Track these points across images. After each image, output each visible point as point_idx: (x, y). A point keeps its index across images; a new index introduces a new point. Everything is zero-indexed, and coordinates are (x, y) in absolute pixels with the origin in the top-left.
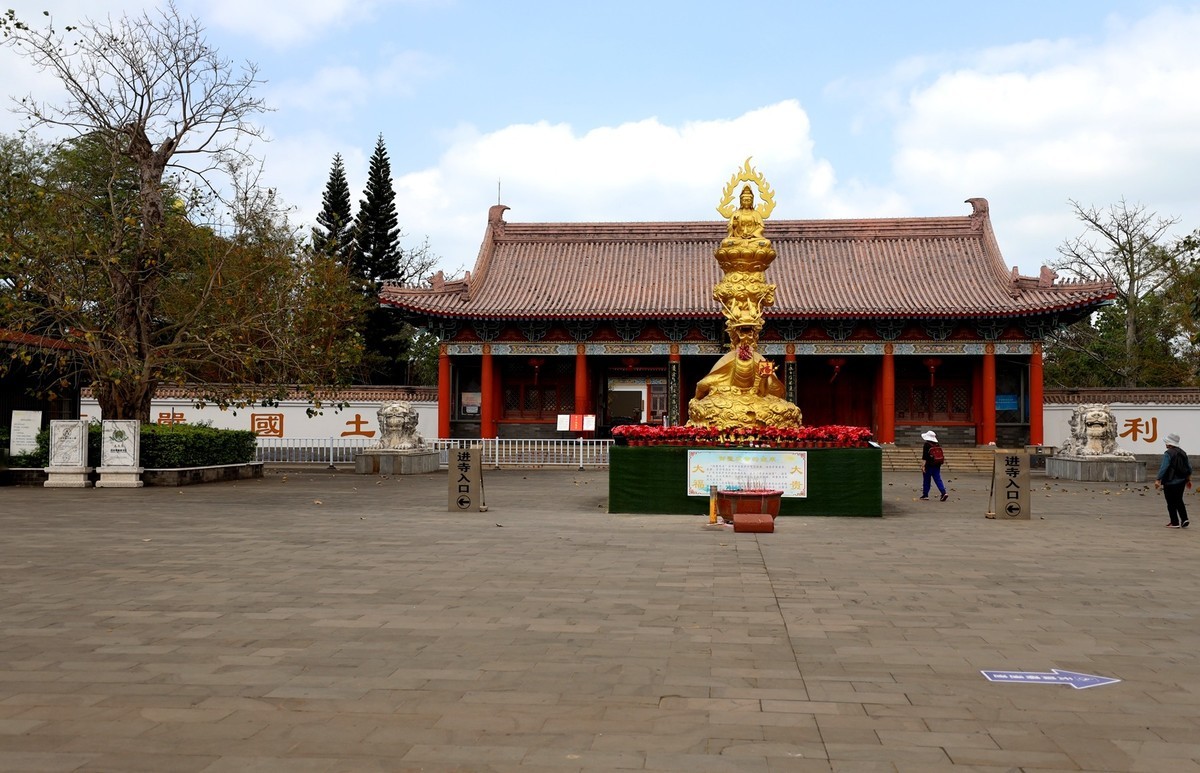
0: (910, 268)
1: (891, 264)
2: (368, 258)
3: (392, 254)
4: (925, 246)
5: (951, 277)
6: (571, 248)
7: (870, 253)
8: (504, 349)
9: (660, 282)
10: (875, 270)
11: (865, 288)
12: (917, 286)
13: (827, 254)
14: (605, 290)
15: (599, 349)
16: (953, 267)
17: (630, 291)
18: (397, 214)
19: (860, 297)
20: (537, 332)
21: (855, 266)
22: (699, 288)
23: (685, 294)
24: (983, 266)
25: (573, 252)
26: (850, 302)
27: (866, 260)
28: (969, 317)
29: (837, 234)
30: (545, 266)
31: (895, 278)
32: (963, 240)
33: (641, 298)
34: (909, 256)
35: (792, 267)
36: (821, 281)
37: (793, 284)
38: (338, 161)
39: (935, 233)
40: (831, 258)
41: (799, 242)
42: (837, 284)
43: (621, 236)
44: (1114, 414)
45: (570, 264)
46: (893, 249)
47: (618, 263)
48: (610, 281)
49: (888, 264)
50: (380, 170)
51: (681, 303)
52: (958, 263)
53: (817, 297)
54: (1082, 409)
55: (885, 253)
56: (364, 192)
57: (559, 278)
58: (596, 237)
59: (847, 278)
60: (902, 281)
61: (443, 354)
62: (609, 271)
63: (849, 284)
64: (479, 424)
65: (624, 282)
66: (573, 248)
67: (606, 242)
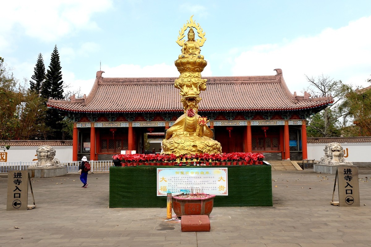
0: (255, 94)
1: (248, 92)
2: (50, 92)
3: (60, 90)
4: (260, 86)
5: (270, 97)
6: (128, 87)
7: (240, 88)
8: (100, 125)
9: (161, 99)
10: (242, 94)
11: (239, 101)
12: (258, 100)
13: (224, 89)
14: (140, 102)
15: (138, 124)
16: (271, 93)
17: (150, 102)
18: (62, 75)
19: (238, 104)
20: (112, 118)
21: (235, 93)
22: (176, 101)
23: (171, 103)
24: (282, 93)
25: (129, 88)
26: (234, 105)
27: (239, 91)
28: (279, 111)
29: (228, 82)
30: (118, 93)
31: (250, 97)
32: (273, 84)
33: (154, 105)
34: (255, 89)
35: (212, 93)
36: (223, 98)
37: (212, 99)
38: (40, 56)
39: (263, 81)
40: (226, 90)
41: (214, 85)
42: (229, 99)
43: (147, 83)
44: (343, 147)
45: (127, 93)
46: (248, 87)
47: (146, 92)
48: (142, 98)
49: (247, 92)
50: (55, 59)
51: (169, 106)
52: (272, 92)
53: (222, 104)
54: (330, 145)
55: (246, 88)
56: (49, 67)
57: (122, 98)
58: (138, 83)
59: (232, 97)
60: (253, 98)
61: (75, 127)
62: (142, 95)
63: (233, 99)
64: (89, 155)
65: (148, 99)
66: (129, 87)
67: (141, 85)
